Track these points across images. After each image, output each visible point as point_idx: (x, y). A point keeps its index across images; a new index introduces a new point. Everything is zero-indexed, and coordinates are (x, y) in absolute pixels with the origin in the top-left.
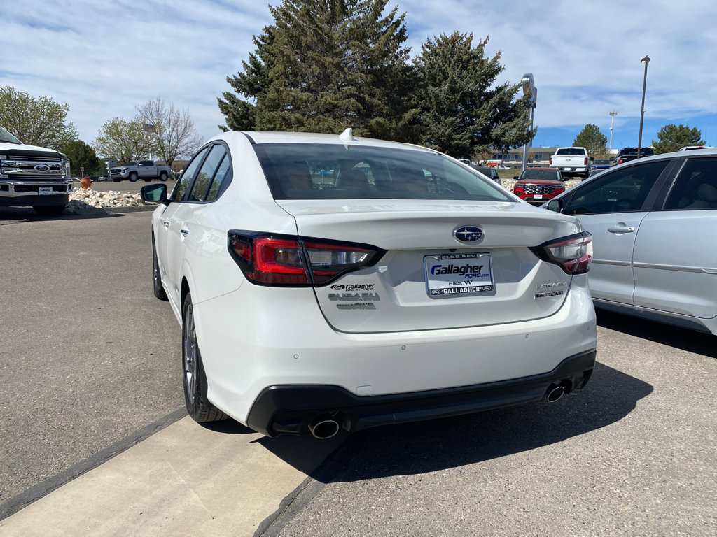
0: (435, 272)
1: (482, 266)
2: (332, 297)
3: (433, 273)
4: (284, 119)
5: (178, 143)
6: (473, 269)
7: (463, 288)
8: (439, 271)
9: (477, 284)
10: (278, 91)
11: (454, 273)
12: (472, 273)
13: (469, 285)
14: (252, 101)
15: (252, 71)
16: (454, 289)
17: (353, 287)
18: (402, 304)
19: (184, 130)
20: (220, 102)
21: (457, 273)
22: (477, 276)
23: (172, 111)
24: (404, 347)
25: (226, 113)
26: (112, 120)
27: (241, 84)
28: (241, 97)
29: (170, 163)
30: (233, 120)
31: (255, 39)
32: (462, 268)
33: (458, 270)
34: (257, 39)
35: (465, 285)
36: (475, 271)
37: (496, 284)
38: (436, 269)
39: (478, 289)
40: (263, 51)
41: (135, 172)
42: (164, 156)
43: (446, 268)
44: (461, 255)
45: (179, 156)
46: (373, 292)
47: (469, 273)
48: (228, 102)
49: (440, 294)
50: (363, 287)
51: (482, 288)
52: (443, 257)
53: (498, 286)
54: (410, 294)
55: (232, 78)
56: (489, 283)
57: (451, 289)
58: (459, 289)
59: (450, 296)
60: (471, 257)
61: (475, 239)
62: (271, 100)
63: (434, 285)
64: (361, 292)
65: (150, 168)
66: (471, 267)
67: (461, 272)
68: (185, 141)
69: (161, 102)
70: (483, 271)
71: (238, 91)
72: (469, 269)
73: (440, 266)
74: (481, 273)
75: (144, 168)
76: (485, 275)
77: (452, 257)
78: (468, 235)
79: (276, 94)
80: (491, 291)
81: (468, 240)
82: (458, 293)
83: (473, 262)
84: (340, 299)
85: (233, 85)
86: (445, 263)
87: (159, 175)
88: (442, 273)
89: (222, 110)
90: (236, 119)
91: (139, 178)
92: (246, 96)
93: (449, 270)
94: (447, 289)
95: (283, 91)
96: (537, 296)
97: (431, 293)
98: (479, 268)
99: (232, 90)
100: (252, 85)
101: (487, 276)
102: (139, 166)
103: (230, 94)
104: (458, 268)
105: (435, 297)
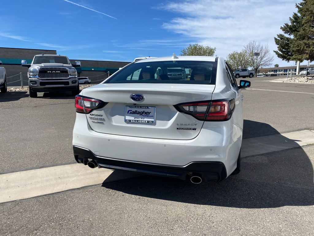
0: (129, 113)
1: (151, 112)
2: (91, 118)
3: (128, 113)
4: (306, 44)
5: (261, 60)
6: (146, 113)
7: (140, 121)
8: (131, 112)
9: (146, 119)
10: (304, 30)
11: (137, 114)
12: (145, 115)
13: (143, 120)
14: (292, 37)
15: (294, 22)
16: (136, 121)
17: (96, 115)
18: (114, 124)
19: (265, 54)
20: (276, 39)
21: (139, 114)
22: (147, 116)
23: (259, 46)
24: (109, 140)
25: (278, 44)
26: (232, 53)
27: (288, 29)
28: (287, 36)
29: (256, 69)
30: (280, 47)
31: (296, 5)
32: (141, 112)
33: (139, 113)
34: (298, 5)
35: (141, 120)
36: (147, 114)
37: (157, 121)
38: (130, 111)
39: (146, 122)
40: (300, 10)
41: (238, 74)
42: (254, 67)
43: (134, 112)
44: (141, 107)
45: (261, 66)
46: (102, 118)
47: (144, 114)
48: (279, 39)
49: (129, 122)
50: (99, 115)
51: (148, 122)
52: (133, 107)
53: (158, 122)
54: (118, 120)
55: (283, 27)
56: (153, 120)
57: (134, 120)
58: (138, 121)
59: (133, 123)
60: (146, 108)
61: (140, 100)
62: (300, 35)
63: (128, 118)
64: (99, 117)
65: (245, 72)
66: (145, 112)
67: (140, 114)
68: (264, 59)
69: (255, 42)
70: (151, 114)
71: (285, 33)
72: (144, 113)
73: (132, 111)
74: (150, 115)
75: (243, 72)
76: (151, 116)
77: (137, 107)
78: (137, 98)
79: (303, 32)
80: (153, 123)
81: (137, 100)
82: (137, 122)
83: (146, 110)
84: (93, 119)
85: (283, 30)
86: (134, 110)
87: (249, 75)
88: (132, 114)
89: (276, 43)
90: (282, 47)
91: (240, 77)
92: (290, 35)
93: (135, 113)
94: (133, 120)
95: (307, 30)
96: (178, 129)
97: (126, 121)
98: (149, 113)
99: (282, 33)
100: (292, 29)
101: (152, 117)
102: (240, 71)
103: (281, 35)
104: (139, 112)
105: (128, 123)
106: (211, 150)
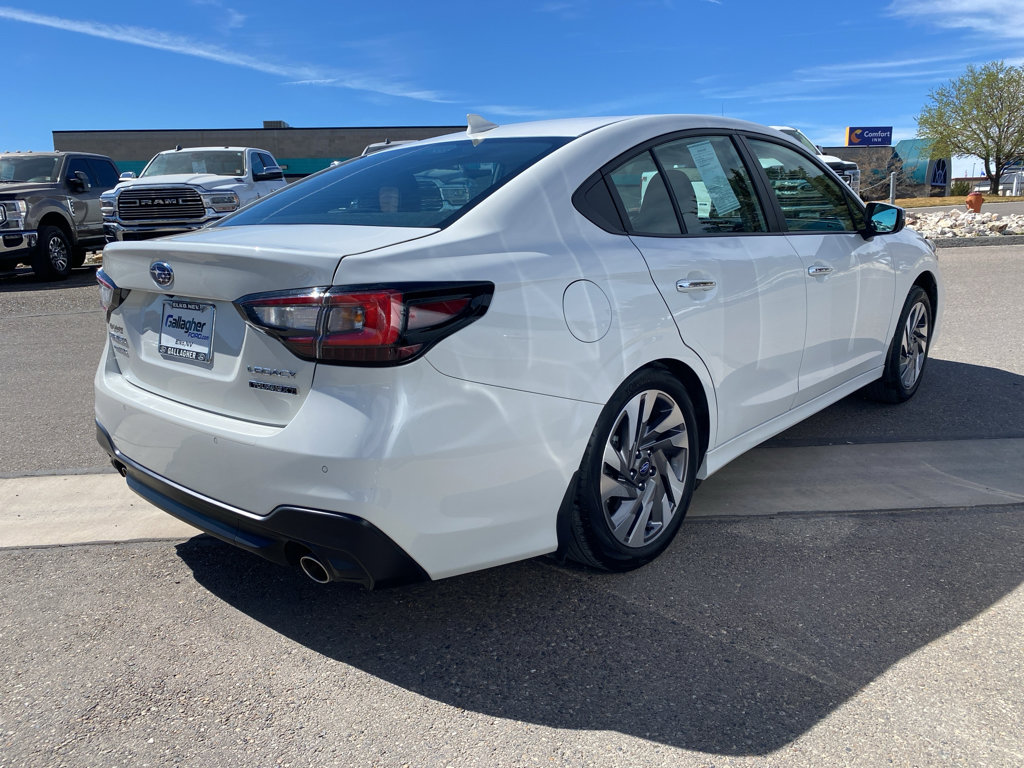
1: (206, 324)
3: (166, 324)
6: (196, 326)
7: (183, 351)
8: (171, 322)
9: (195, 348)
11: (181, 328)
12: (195, 332)
13: (189, 347)
16: (177, 350)
17: (116, 328)
18: (144, 357)
21: (184, 328)
22: (198, 336)
32: (188, 322)
33: (184, 325)
35: (186, 347)
36: (198, 330)
37: (215, 354)
38: (169, 319)
39: (194, 356)
43: (176, 320)
44: (187, 303)
47: (192, 330)
49: (166, 353)
50: (119, 328)
51: (197, 355)
52: (174, 305)
53: (218, 357)
56: (205, 350)
58: (180, 351)
59: (172, 358)
60: (196, 310)
63: (165, 340)
64: (119, 332)
66: (195, 323)
70: (205, 331)
72: (193, 325)
73: (173, 316)
74: (203, 333)
76: (205, 338)
77: (180, 303)
80: (206, 361)
82: (178, 356)
83: (198, 316)
86: (176, 314)
88: (173, 327)
93: (178, 323)
94: (172, 348)
96: (252, 385)
97: (161, 348)
98: (201, 325)
101: (207, 340)
104: (185, 321)
105: (165, 358)
106: (325, 469)
